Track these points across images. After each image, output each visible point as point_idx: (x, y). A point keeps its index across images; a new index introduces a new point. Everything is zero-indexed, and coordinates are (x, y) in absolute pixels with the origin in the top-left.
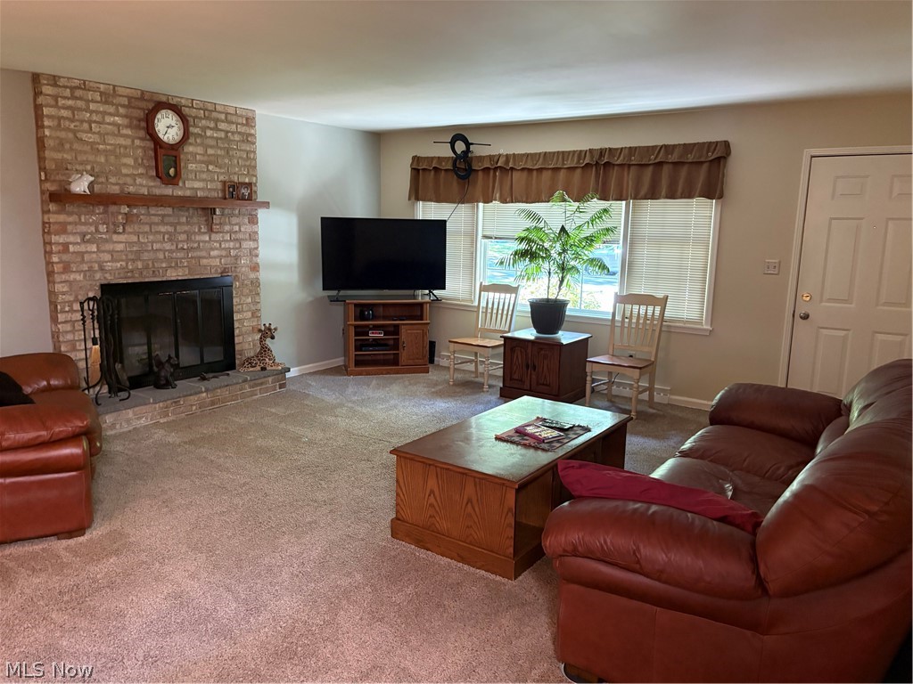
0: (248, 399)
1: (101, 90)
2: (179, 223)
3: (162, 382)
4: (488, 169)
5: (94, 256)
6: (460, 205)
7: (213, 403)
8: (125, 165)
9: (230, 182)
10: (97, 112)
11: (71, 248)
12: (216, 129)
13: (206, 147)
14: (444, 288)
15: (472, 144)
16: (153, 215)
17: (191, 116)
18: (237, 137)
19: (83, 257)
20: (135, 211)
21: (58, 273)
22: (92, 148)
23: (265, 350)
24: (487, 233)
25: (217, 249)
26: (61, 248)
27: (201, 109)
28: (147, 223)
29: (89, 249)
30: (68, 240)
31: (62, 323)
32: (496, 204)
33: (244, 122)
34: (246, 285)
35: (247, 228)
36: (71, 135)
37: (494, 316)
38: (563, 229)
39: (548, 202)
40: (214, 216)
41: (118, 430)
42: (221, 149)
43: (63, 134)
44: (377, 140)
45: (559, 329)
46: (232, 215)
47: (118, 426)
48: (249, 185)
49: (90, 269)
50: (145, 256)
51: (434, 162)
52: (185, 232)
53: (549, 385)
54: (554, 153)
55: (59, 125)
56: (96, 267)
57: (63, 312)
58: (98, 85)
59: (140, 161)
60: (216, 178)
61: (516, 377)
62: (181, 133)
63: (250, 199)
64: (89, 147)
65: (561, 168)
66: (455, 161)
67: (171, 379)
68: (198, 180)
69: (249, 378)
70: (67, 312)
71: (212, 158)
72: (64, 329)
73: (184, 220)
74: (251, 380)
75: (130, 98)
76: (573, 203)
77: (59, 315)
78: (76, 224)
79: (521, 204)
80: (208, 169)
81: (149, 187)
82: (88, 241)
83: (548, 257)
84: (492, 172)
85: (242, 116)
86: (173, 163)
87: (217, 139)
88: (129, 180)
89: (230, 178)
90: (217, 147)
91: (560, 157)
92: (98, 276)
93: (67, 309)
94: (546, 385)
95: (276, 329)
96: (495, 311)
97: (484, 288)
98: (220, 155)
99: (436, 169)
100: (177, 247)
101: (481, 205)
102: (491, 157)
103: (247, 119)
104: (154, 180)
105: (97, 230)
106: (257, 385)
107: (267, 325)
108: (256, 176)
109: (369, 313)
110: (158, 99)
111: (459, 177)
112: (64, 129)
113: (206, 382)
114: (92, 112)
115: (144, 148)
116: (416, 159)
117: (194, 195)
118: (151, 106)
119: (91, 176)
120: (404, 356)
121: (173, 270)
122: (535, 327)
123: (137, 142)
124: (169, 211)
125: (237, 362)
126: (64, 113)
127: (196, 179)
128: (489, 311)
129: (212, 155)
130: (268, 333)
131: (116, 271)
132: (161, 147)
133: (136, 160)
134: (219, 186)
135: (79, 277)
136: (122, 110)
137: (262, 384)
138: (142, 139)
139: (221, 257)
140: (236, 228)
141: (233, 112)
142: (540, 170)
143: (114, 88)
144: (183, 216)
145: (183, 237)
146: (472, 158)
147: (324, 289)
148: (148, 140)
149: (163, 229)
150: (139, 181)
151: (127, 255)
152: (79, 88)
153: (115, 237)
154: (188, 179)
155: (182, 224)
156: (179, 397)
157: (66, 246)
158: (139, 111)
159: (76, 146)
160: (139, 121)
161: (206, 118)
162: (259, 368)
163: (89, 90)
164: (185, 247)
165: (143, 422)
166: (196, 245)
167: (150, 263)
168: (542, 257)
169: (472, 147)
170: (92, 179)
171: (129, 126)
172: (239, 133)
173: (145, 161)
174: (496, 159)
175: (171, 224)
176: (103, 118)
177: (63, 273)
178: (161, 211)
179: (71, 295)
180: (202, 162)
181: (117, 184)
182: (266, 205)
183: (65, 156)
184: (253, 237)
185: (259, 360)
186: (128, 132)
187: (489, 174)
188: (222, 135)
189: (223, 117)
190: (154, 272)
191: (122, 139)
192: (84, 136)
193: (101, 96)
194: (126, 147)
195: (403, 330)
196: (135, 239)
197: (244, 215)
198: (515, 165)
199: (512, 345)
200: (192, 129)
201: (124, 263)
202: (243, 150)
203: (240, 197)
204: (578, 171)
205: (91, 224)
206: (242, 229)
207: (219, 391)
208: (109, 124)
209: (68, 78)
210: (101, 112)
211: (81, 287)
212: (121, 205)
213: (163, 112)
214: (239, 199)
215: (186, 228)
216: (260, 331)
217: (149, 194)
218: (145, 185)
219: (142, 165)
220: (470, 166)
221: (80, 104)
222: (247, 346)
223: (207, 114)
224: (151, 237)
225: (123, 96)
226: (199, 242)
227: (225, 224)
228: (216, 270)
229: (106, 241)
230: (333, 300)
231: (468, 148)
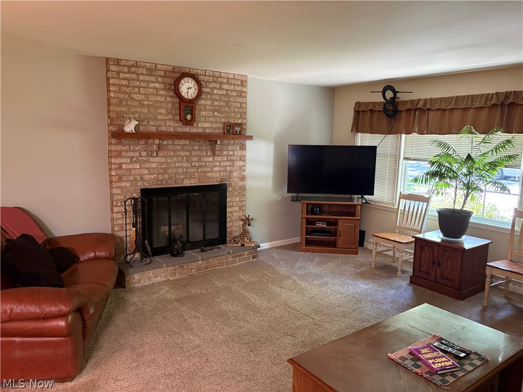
0: (231, 266)
1: (148, 67)
2: (193, 150)
3: (175, 253)
4: (410, 110)
5: (138, 171)
6: (387, 135)
7: (206, 268)
8: (160, 114)
9: (228, 123)
10: (144, 81)
11: (124, 166)
12: (221, 89)
13: (213, 100)
14: (373, 194)
15: (398, 92)
16: (176, 145)
17: (204, 81)
18: (234, 94)
19: (131, 172)
20: (165, 142)
21: (114, 182)
22: (140, 103)
23: (245, 233)
24: (407, 156)
25: (218, 166)
26: (117, 166)
27: (211, 76)
28: (172, 150)
29: (135, 167)
30: (122, 162)
31: (115, 213)
32: (415, 135)
33: (240, 83)
34: (236, 189)
35: (239, 153)
36: (127, 96)
37: (410, 217)
38: (469, 157)
39: (458, 134)
40: (216, 146)
41: (142, 283)
42: (223, 101)
43: (122, 96)
44: (332, 93)
45: (463, 235)
46: (229, 144)
47: (142, 281)
48: (240, 125)
49: (135, 179)
50: (170, 171)
51: (370, 105)
52: (197, 156)
53: (451, 280)
54: (465, 96)
55: (120, 90)
56: (139, 178)
57: (117, 206)
58: (145, 64)
59: (170, 110)
60: (219, 120)
61: (423, 269)
62: (196, 92)
63: (240, 134)
64: (138, 103)
65: (470, 108)
66: (385, 105)
67: (180, 251)
68: (207, 122)
69: (231, 252)
70: (119, 206)
71: (217, 108)
72: (117, 217)
73: (196, 148)
74: (233, 253)
75: (165, 71)
76: (479, 135)
77: (114, 208)
78: (127, 151)
79: (435, 135)
80: (214, 115)
81: (175, 127)
82: (135, 162)
83: (455, 177)
84: (413, 112)
85: (238, 80)
86: (190, 112)
87: (221, 95)
88: (162, 123)
89: (228, 120)
90: (221, 100)
91: (470, 100)
92: (139, 184)
93: (119, 204)
94: (449, 280)
95: (252, 219)
96: (410, 213)
97: (403, 197)
98: (222, 106)
99: (371, 110)
100: (191, 165)
101: (403, 136)
102: (412, 101)
103: (242, 81)
104: (179, 123)
105: (140, 155)
106: (237, 256)
107: (247, 216)
108: (246, 119)
109: (317, 210)
110: (183, 71)
111: (388, 116)
112: (122, 92)
113: (204, 253)
114: (141, 81)
115: (173, 103)
116: (358, 104)
117: (205, 132)
118: (178, 75)
119: (137, 121)
120: (340, 241)
121: (188, 180)
122: (442, 231)
123: (169, 99)
124: (187, 142)
125: (228, 239)
126: (124, 82)
127: (206, 122)
128: (406, 213)
129: (216, 106)
130: (247, 221)
131: (151, 180)
132: (183, 102)
133: (167, 110)
134: (221, 126)
135: (128, 184)
136: (160, 79)
137: (240, 255)
138: (171, 97)
139: (220, 171)
140: (231, 153)
141: (232, 77)
142: (452, 110)
143: (155, 66)
144: (196, 145)
145: (195, 159)
146: (398, 102)
147: (288, 192)
148: (175, 97)
149: (182, 154)
150: (168, 123)
151: (158, 170)
152: (134, 66)
153: (152, 160)
154: (200, 121)
155: (196, 150)
156: (184, 264)
157: (120, 165)
158: (171, 79)
159: (129, 103)
160: (170, 85)
161: (214, 82)
162: (240, 244)
163: (139, 67)
164: (197, 165)
165: (159, 279)
166: (204, 164)
167: (173, 175)
168: (450, 177)
169: (398, 95)
170: (137, 123)
171: (164, 89)
172: (236, 91)
173: (173, 111)
174: (416, 103)
175: (188, 151)
176: (148, 84)
177: (118, 182)
178: (182, 142)
179: (122, 195)
180: (210, 110)
181: (154, 126)
182: (251, 138)
183: (123, 109)
184: (243, 158)
185: (241, 238)
186: (164, 93)
187: (411, 113)
188: (225, 92)
189: (225, 81)
190: (175, 181)
191: (159, 97)
192: (135, 96)
193: (147, 71)
194: (161, 102)
195: (340, 223)
196: (164, 160)
197: (237, 144)
198: (431, 106)
199: (421, 245)
200: (204, 90)
201: (156, 176)
202: (238, 102)
203: (234, 132)
204: (485, 111)
205: (137, 151)
206: (235, 154)
207: (211, 260)
208: (151, 88)
209: (127, 60)
210: (146, 81)
211: (128, 191)
212: (155, 139)
213: (186, 79)
214: (233, 134)
215: (198, 153)
216: (242, 220)
217: (174, 132)
218: (172, 126)
219: (171, 113)
220: (396, 108)
221: (134, 76)
222: (234, 229)
223: (215, 80)
224: (174, 159)
225: (161, 70)
226: (206, 162)
227: (224, 150)
228: (217, 180)
229: (146, 161)
230: (295, 200)
231: (395, 95)
